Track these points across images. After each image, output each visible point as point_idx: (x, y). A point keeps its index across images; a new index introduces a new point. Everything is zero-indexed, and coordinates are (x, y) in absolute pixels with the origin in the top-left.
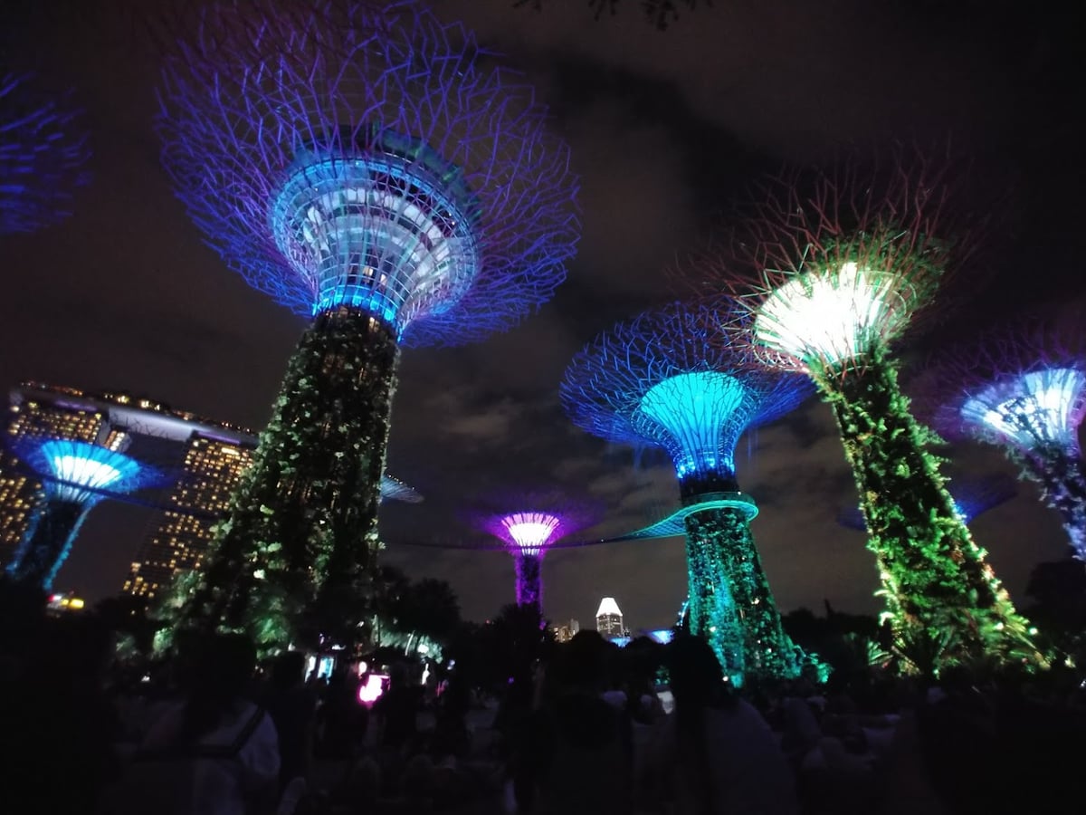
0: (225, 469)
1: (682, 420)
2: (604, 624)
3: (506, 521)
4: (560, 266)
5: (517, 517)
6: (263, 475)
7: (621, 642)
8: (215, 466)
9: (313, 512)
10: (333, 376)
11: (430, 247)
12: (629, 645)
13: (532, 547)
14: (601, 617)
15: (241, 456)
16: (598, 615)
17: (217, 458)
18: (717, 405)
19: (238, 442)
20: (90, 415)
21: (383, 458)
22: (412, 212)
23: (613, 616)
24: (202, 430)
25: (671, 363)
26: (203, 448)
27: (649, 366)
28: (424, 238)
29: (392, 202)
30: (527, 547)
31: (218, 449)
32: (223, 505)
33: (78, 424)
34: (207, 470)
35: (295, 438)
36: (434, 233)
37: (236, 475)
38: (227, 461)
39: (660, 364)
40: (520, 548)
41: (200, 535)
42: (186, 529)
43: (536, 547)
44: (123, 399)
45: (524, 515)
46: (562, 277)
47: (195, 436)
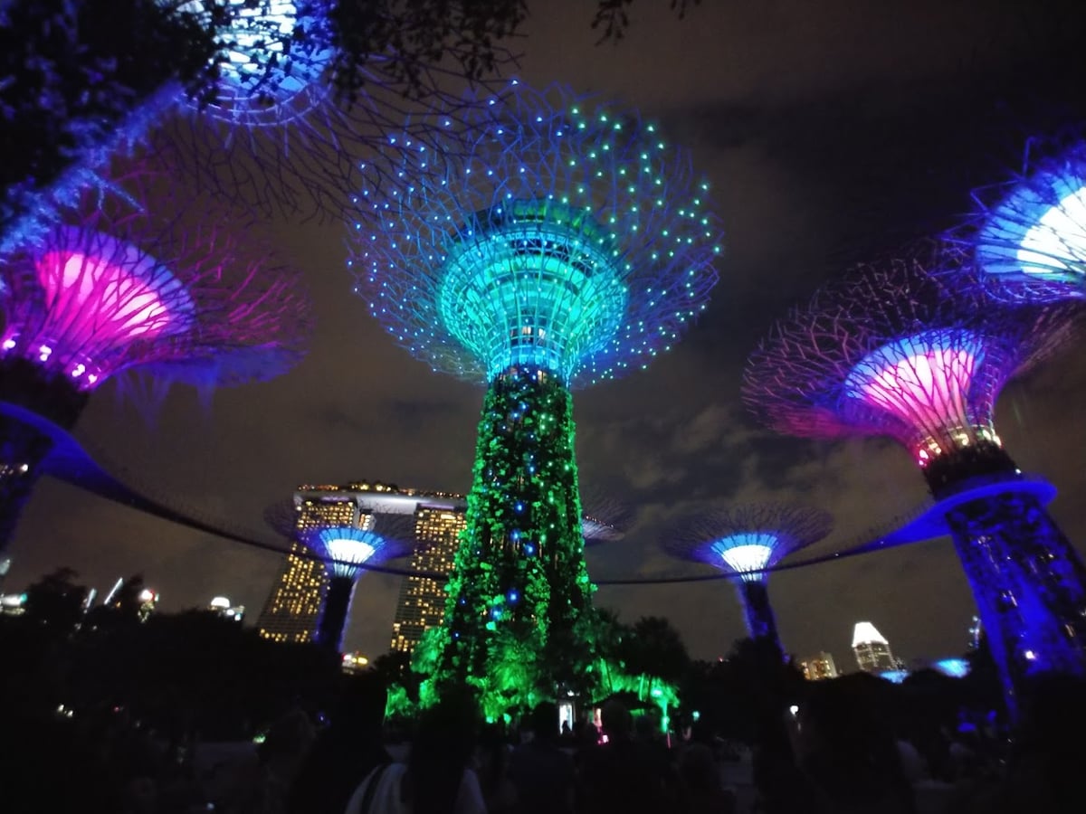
0: (447, 533)
1: (905, 396)
2: (866, 654)
3: (715, 547)
4: (710, 269)
5: (727, 541)
6: (477, 535)
7: (894, 676)
8: (439, 532)
9: (525, 563)
10: (517, 433)
11: (576, 291)
12: (906, 680)
13: (752, 572)
14: (860, 647)
15: (457, 519)
16: (854, 645)
17: (438, 525)
18: (951, 368)
19: (452, 508)
20: (345, 503)
21: (577, 501)
22: (553, 264)
23: (876, 645)
24: (424, 502)
25: (870, 334)
26: (427, 517)
27: (844, 345)
28: (569, 285)
29: (534, 263)
30: (746, 573)
31: (438, 516)
32: (451, 565)
33: (338, 512)
34: (434, 536)
35: (497, 496)
36: (578, 277)
37: (456, 538)
38: (447, 526)
39: (857, 339)
40: (739, 574)
41: (438, 595)
42: (427, 590)
43: (757, 571)
44: (365, 487)
45: (735, 538)
46: (715, 278)
47: (419, 508)
